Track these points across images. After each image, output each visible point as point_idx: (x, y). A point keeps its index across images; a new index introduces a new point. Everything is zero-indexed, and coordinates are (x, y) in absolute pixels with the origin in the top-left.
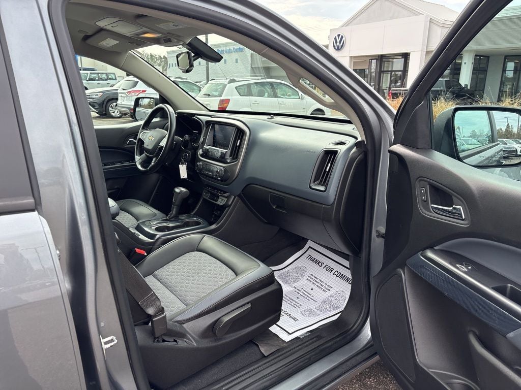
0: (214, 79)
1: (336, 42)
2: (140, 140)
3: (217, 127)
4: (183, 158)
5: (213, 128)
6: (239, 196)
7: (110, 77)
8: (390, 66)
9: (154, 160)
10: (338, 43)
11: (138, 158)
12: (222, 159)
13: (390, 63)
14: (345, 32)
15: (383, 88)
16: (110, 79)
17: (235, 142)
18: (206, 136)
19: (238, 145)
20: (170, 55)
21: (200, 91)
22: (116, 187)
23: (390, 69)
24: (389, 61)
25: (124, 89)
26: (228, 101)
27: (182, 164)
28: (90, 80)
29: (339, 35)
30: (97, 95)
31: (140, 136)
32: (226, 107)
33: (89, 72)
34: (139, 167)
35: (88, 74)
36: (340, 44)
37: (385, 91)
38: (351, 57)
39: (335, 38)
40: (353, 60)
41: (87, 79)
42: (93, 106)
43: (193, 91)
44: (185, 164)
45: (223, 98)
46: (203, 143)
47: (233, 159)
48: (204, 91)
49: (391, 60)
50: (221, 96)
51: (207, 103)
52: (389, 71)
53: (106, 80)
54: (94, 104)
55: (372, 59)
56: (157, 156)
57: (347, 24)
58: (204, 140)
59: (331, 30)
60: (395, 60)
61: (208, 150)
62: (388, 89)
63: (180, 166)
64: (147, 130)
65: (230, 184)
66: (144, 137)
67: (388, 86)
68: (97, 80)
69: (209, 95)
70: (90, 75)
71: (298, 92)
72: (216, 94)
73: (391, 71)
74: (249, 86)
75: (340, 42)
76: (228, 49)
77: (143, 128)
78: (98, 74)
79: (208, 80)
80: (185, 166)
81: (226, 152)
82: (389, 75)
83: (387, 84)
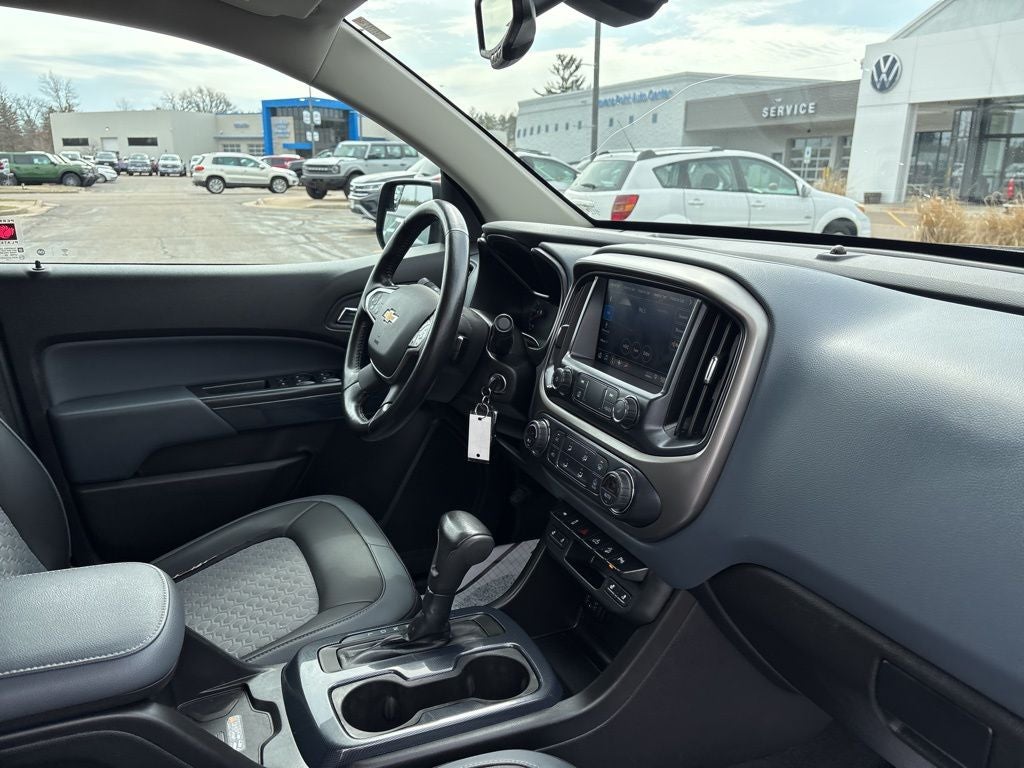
0: (607, 152)
1: (879, 73)
2: (364, 315)
3: (615, 286)
4: (487, 393)
5: (602, 291)
6: (697, 592)
7: (407, 152)
8: (1006, 125)
9: (392, 391)
10: (884, 76)
11: (351, 373)
12: (631, 428)
13: (1006, 118)
14: (901, 51)
15: (984, 174)
16: (407, 156)
17: (696, 362)
18: (571, 317)
19: (708, 377)
20: (525, 110)
21: (575, 178)
22: (301, 449)
23: (1005, 132)
24: (1005, 114)
25: (425, 175)
26: (633, 199)
27: (482, 412)
28: (372, 157)
29: (886, 59)
30: (376, 186)
31: (367, 302)
32: (629, 213)
33: (369, 143)
34: (351, 409)
35: (366, 146)
36: (888, 77)
37: (990, 181)
38: (913, 106)
39: (878, 66)
40: (916, 112)
41: (366, 157)
42: (369, 209)
43: (560, 178)
44: (491, 415)
45: (625, 191)
46: (562, 346)
47: (681, 435)
48: (581, 178)
49: (1007, 111)
50: (618, 187)
51: (588, 203)
52: (1000, 136)
53: (399, 158)
54: (370, 204)
55: (961, 110)
56: (399, 381)
57: (907, 33)
58: (566, 333)
59: (867, 47)
60: (1017, 111)
61: (576, 375)
62: (997, 175)
63: (473, 418)
64: (387, 285)
65: (664, 539)
66: (376, 308)
67: (998, 167)
68: (385, 158)
69: (594, 187)
70: (372, 150)
71: (795, 180)
72: (610, 184)
73: (1009, 136)
74: (683, 166)
75: (888, 74)
76: (638, 93)
77: (377, 279)
78: (386, 146)
79: (593, 157)
80: (488, 420)
81: (652, 401)
82: (1002, 145)
83: (995, 163)
